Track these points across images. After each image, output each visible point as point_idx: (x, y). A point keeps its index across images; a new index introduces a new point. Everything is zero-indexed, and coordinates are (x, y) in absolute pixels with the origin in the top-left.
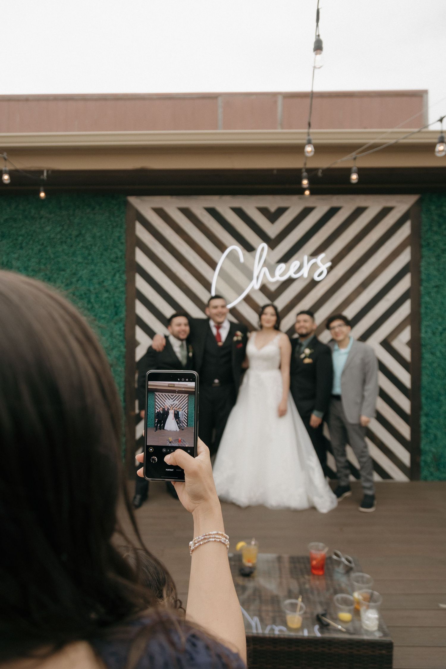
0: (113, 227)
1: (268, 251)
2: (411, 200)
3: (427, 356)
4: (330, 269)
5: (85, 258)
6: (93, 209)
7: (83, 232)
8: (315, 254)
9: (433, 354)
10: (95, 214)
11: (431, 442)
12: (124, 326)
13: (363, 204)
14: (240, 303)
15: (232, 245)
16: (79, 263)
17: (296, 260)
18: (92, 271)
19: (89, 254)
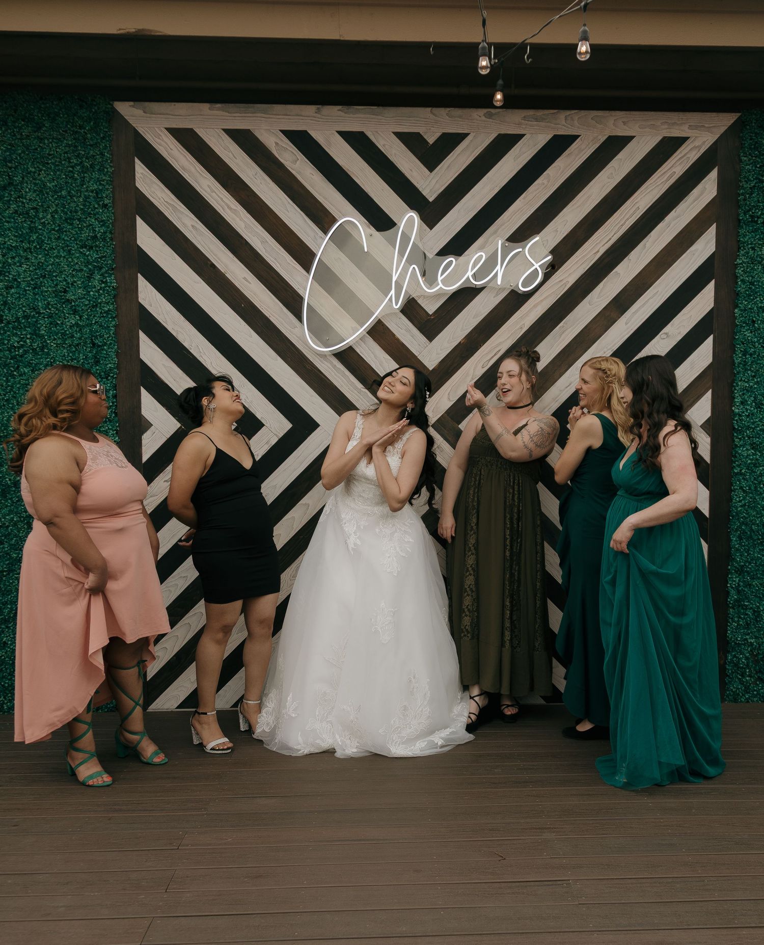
0: (84, 170)
1: (420, 229)
2: (723, 122)
3: (744, 452)
4: (552, 269)
5: (22, 238)
6: (39, 128)
7: (18, 179)
8: (519, 236)
9: (754, 446)
10: (41, 140)
11: (748, 625)
12: (115, 387)
13: (621, 131)
14: (362, 339)
15: (345, 216)
16: (10, 249)
17: (481, 249)
18: (40, 266)
19: (32, 230)
